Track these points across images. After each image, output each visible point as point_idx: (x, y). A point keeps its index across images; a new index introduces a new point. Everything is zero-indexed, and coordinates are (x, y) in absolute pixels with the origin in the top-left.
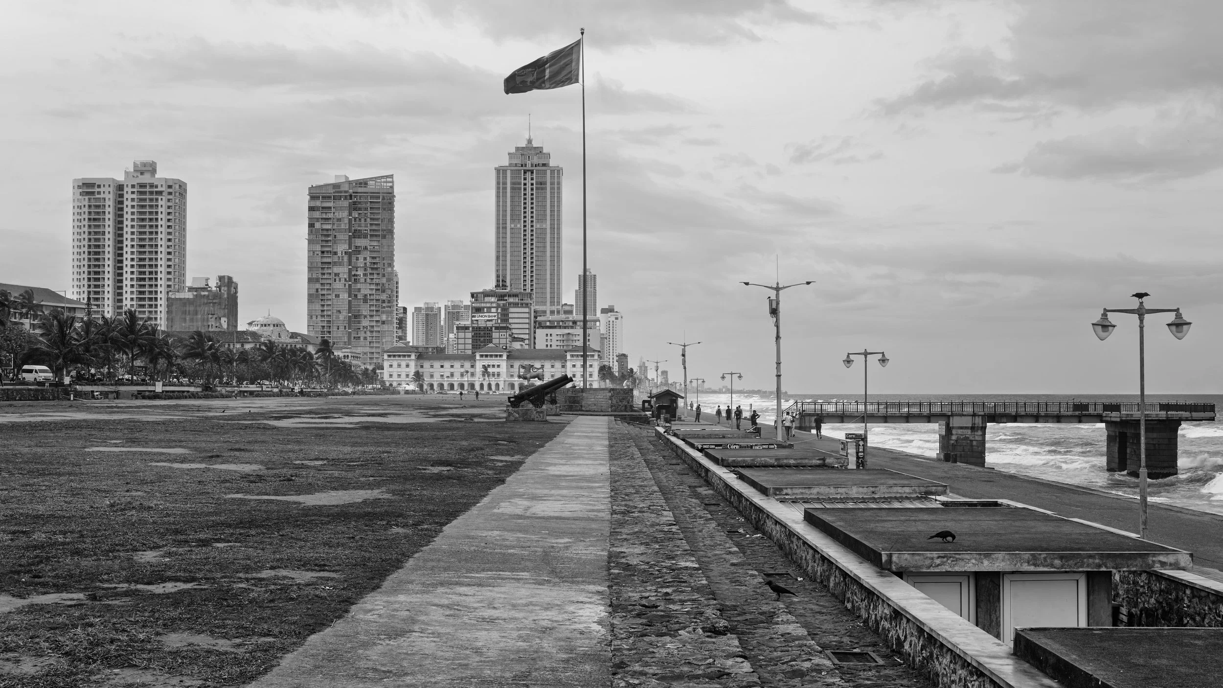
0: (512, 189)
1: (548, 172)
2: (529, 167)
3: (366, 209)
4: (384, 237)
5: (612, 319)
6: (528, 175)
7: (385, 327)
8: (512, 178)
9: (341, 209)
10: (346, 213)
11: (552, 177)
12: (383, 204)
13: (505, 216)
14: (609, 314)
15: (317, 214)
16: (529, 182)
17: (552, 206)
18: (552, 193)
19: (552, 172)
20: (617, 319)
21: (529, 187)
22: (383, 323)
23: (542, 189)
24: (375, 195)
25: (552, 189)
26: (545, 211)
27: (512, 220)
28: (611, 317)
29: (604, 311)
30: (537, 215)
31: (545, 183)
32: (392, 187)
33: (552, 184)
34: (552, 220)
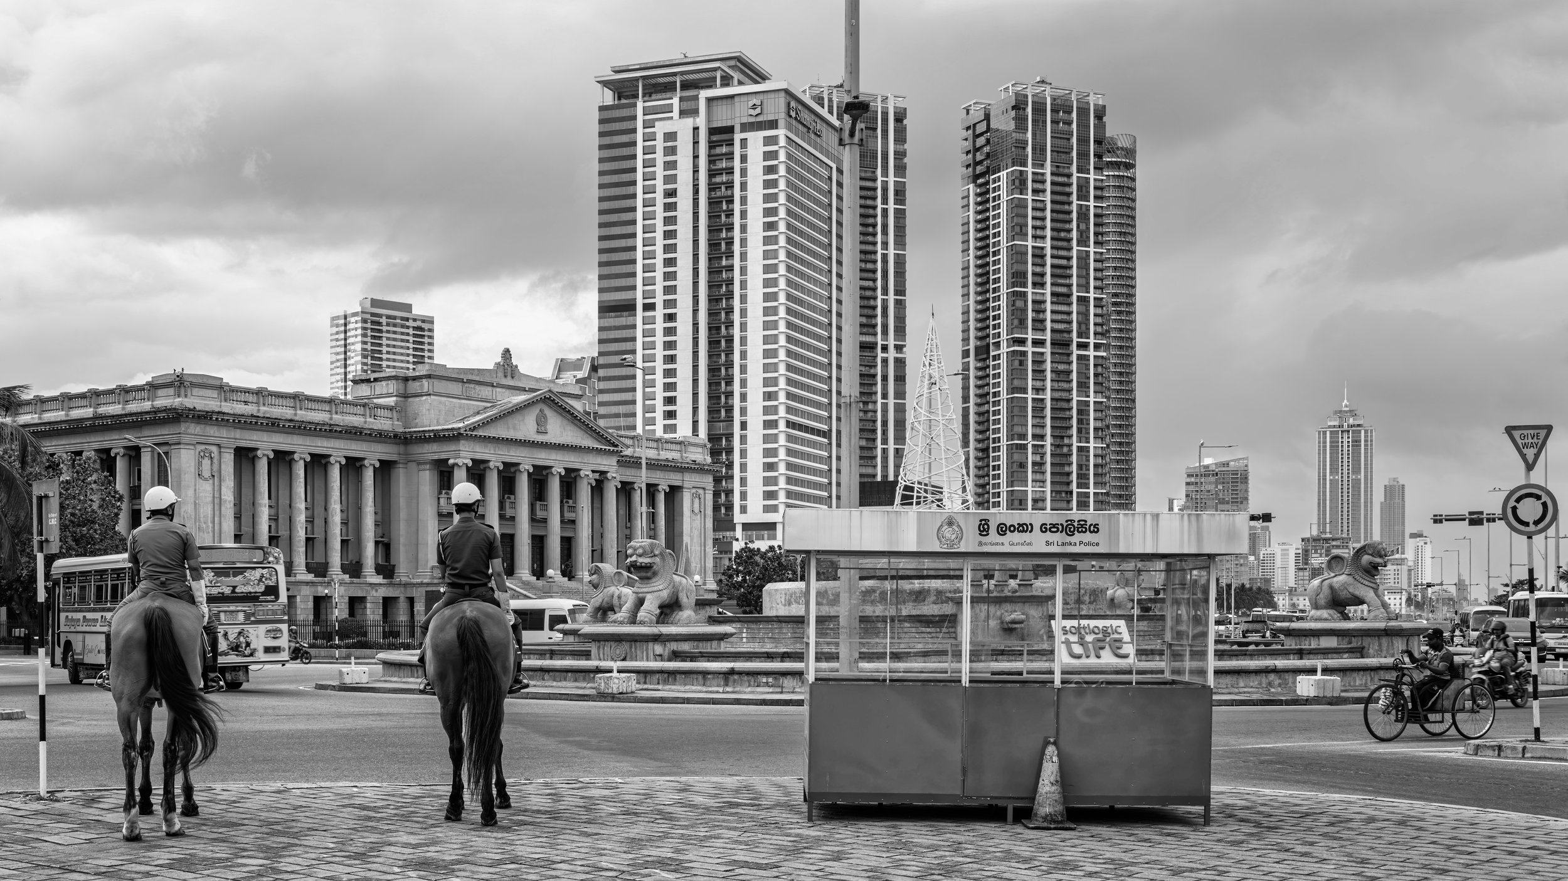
0: (1331, 446)
1: (1363, 432)
2: (1345, 428)
3: (1228, 483)
4: (1242, 503)
5: (1422, 543)
6: (1345, 435)
7: (1243, 568)
8: (1331, 437)
9: (1210, 483)
10: (1213, 486)
11: (1366, 436)
12: (1241, 479)
13: (1325, 469)
14: (1418, 539)
15: (1192, 488)
16: (1345, 440)
17: (1366, 460)
18: (1366, 449)
19: (1366, 432)
20: (1426, 543)
21: (1345, 444)
22: (1241, 565)
23: (1357, 446)
24: (1235, 473)
25: (1366, 445)
26: (1360, 465)
27: (1331, 473)
28: (1420, 542)
29: (1413, 536)
30: (1353, 468)
31: (1360, 441)
32: (1246, 466)
33: (1366, 441)
34: (1366, 472)
